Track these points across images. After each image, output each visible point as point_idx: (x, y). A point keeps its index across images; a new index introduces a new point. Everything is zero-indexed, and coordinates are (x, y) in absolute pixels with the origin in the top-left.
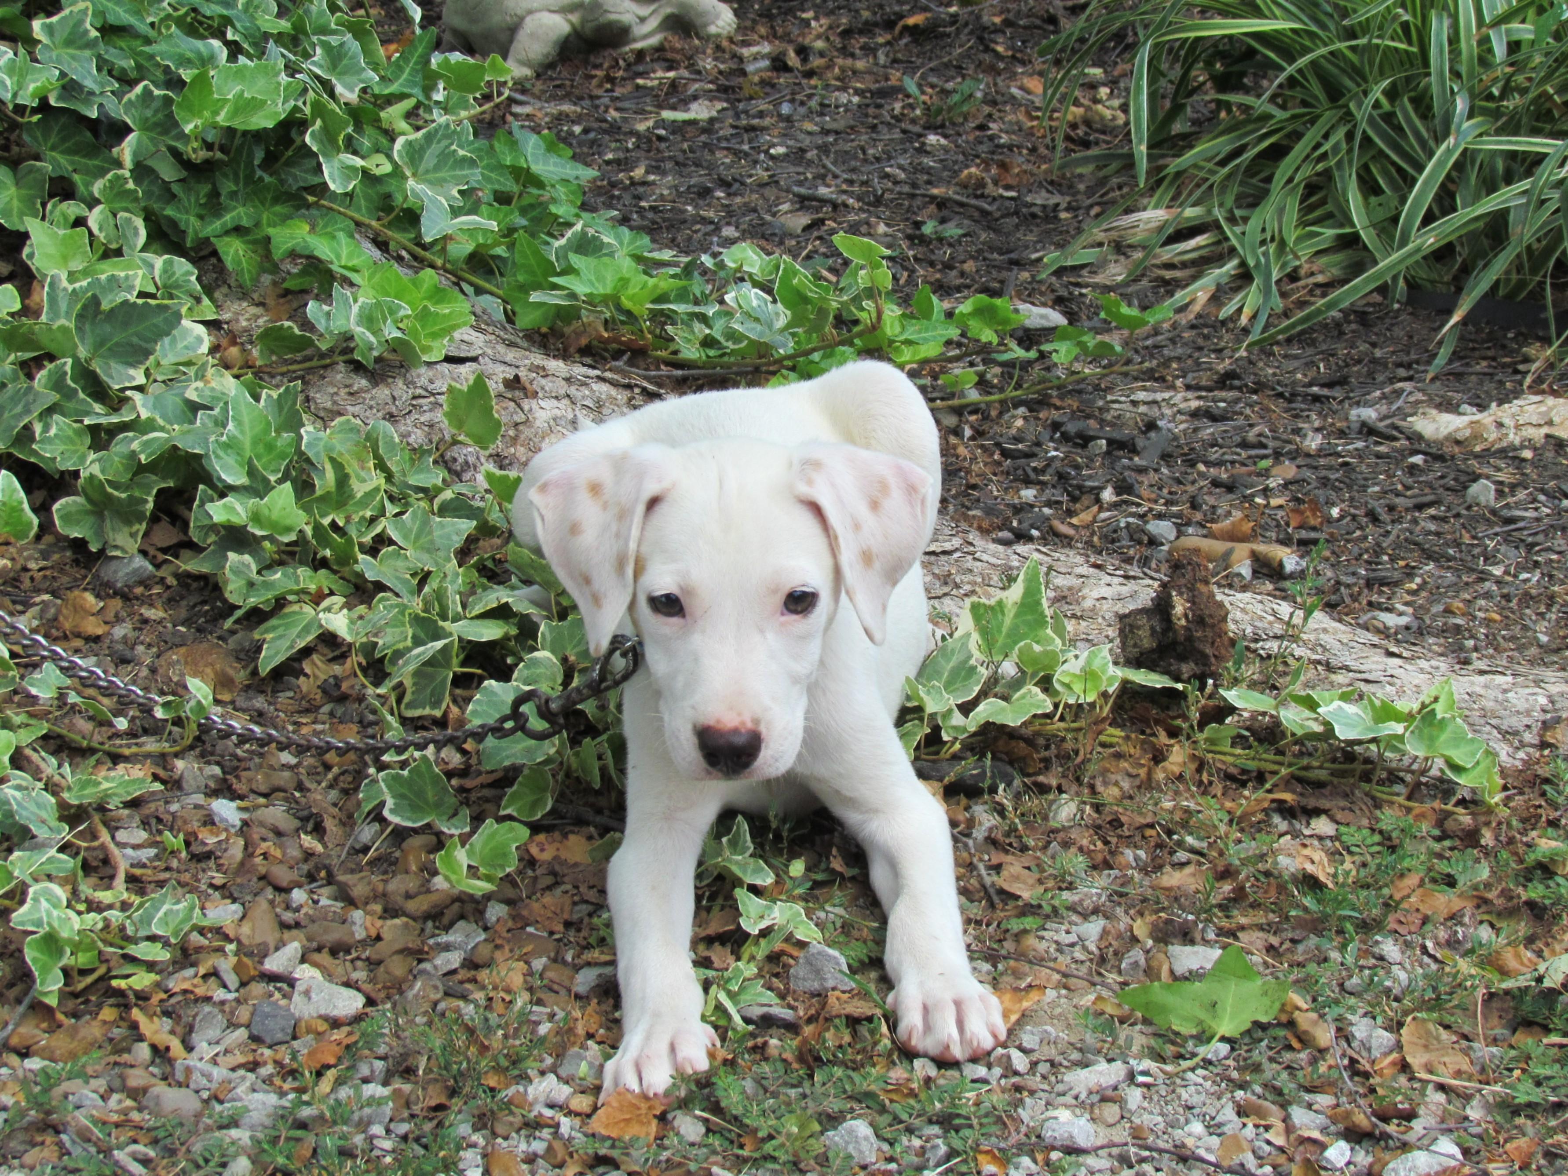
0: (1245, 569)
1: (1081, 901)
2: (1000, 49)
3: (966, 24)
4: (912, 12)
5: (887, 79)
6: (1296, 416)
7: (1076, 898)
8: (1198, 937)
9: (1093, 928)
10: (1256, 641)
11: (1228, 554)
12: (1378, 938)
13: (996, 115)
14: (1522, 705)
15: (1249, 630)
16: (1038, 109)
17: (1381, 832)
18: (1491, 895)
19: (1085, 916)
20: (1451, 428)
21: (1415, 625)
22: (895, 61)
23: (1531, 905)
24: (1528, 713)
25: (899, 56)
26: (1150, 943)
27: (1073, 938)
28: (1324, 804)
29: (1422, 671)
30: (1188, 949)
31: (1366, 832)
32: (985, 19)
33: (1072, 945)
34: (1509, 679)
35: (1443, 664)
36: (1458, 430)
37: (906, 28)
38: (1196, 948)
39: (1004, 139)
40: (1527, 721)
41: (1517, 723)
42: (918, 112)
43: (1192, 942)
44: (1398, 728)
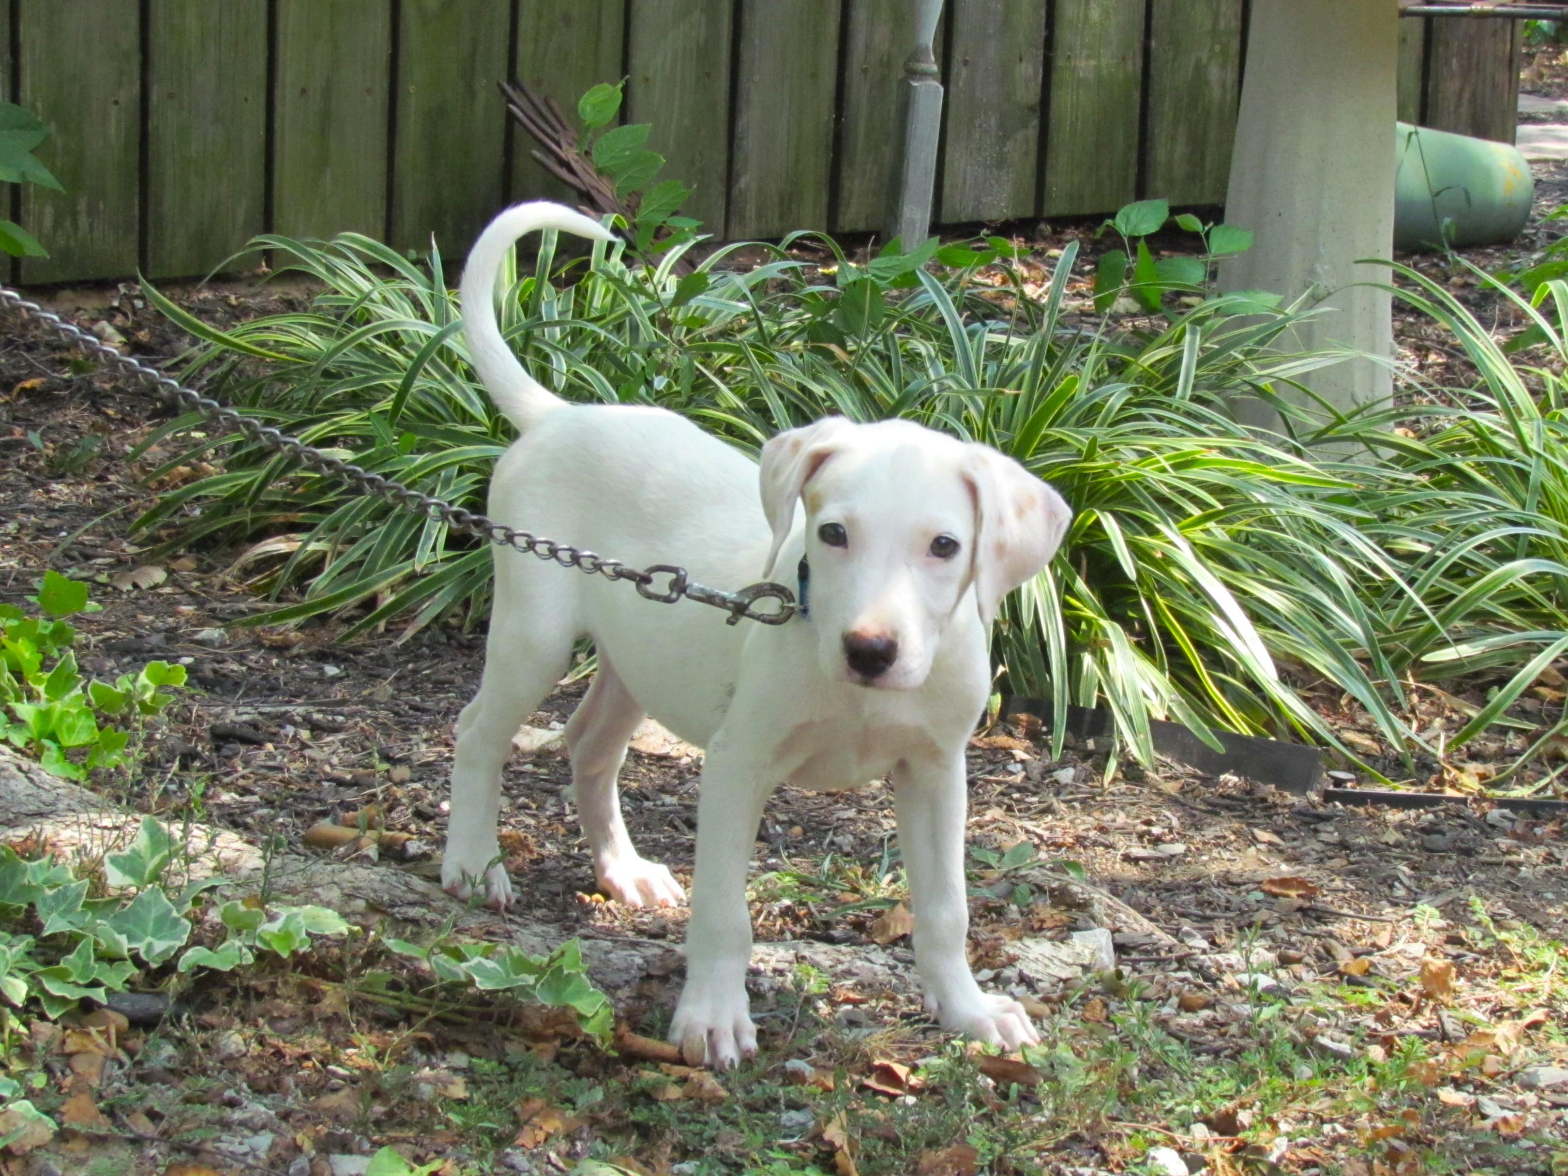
0: (372, 851)
1: (252, 1118)
2: (111, 412)
3: (79, 389)
4: (28, 376)
5: (12, 434)
6: (406, 729)
7: (247, 1115)
8: (355, 1147)
9: (264, 1140)
10: (393, 906)
11: (357, 839)
12: (508, 1150)
13: (113, 469)
14: (622, 964)
15: (386, 897)
16: (151, 465)
17: (507, 1064)
18: (604, 1115)
19: (255, 1131)
20: (544, 741)
21: (525, 900)
22: (15, 419)
23: (637, 1125)
24: (627, 970)
25: (18, 414)
26: (313, 1153)
27: (245, 1148)
28: (463, 1038)
29: (536, 935)
30: (347, 1158)
31: (494, 1063)
32: (97, 384)
33: (245, 1154)
34: (609, 944)
35: (552, 930)
36: (549, 742)
37: (24, 390)
38: (354, 1157)
39: (122, 490)
40: (626, 977)
41: (616, 978)
42: (42, 463)
43: (350, 1152)
44: (531, 980)
